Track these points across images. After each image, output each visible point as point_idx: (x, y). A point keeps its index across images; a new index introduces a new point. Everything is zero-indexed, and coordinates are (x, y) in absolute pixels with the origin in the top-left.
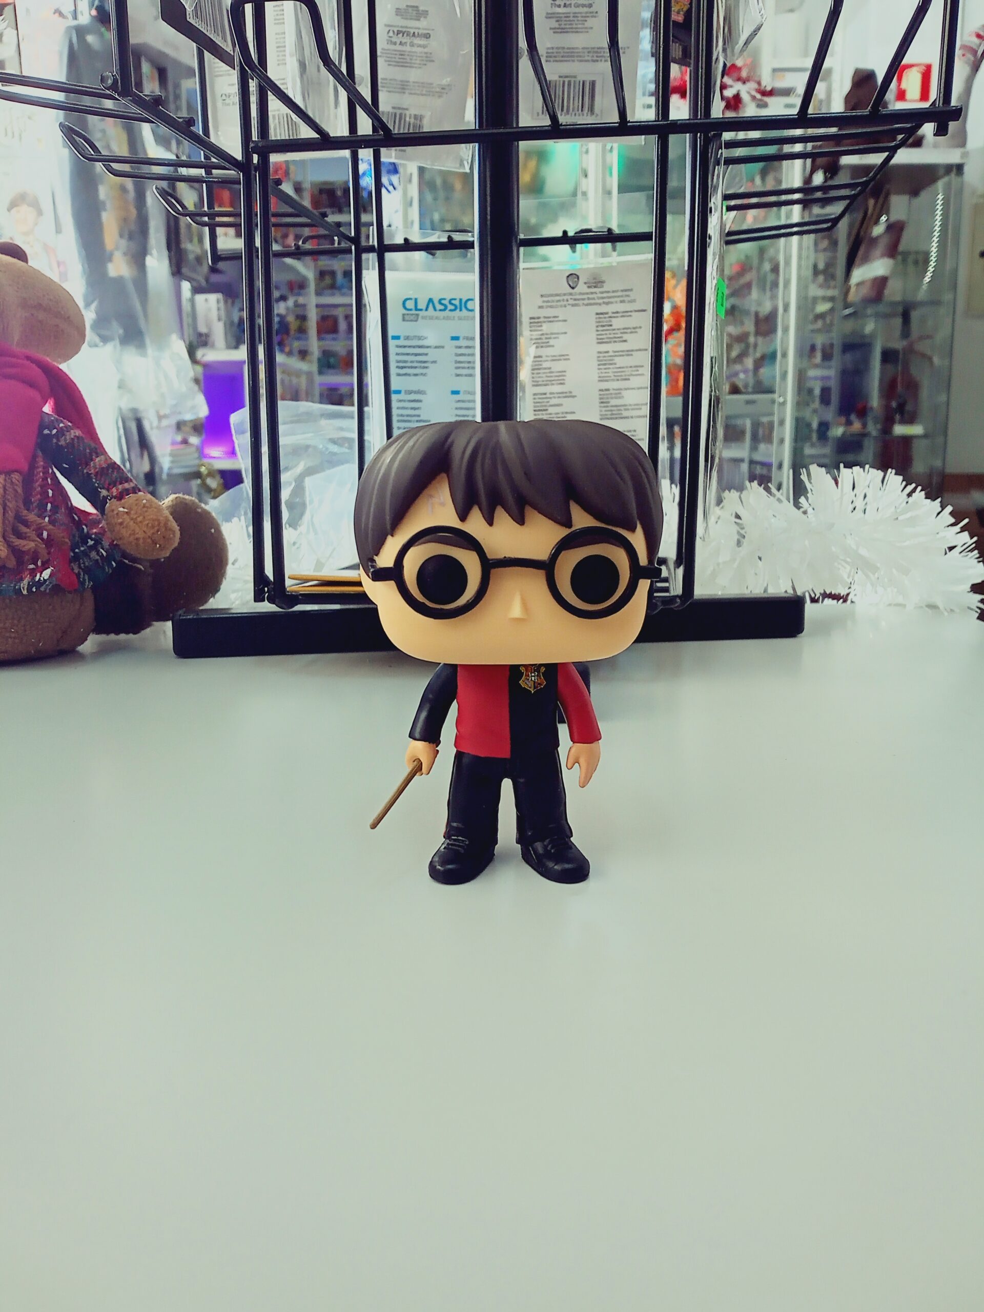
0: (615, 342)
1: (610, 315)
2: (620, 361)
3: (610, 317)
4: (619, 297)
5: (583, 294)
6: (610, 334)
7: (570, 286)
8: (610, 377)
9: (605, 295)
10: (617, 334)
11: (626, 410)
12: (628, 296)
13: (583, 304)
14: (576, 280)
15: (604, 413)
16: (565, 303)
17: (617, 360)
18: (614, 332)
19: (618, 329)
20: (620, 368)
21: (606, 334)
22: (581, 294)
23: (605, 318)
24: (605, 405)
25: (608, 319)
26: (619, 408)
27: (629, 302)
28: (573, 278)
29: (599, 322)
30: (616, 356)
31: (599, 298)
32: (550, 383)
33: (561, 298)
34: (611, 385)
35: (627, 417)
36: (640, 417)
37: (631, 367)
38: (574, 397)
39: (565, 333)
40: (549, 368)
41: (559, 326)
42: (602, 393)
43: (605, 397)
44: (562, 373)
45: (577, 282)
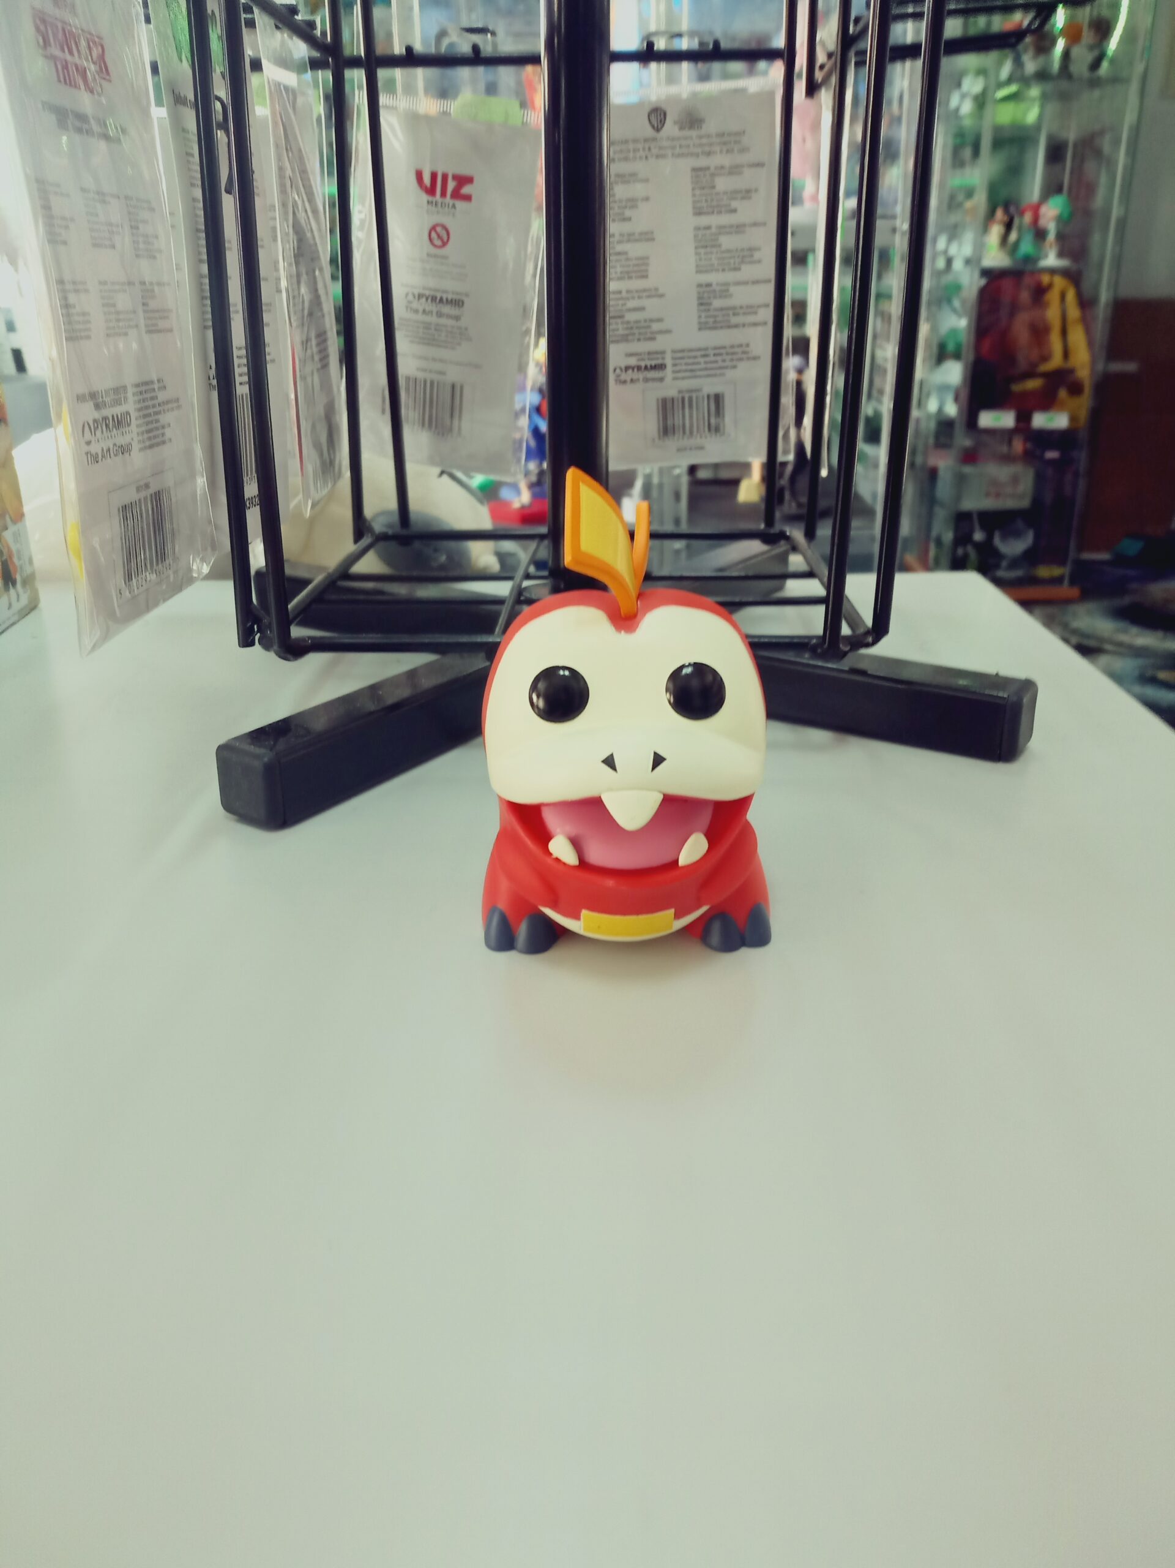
0: (719, 212)
1: (713, 171)
2: (728, 242)
3: (713, 175)
4: (724, 143)
5: (673, 139)
6: (712, 200)
7: (653, 127)
8: (713, 265)
9: (704, 141)
10: (722, 200)
11: (734, 314)
12: (739, 142)
13: (673, 154)
14: (662, 116)
15: (703, 320)
16: (647, 153)
17: (722, 239)
18: (719, 197)
19: (725, 193)
20: (727, 252)
21: (706, 201)
22: (668, 138)
23: (705, 175)
24: (706, 307)
25: (709, 178)
26: (724, 312)
27: (739, 151)
28: (657, 115)
29: (697, 182)
30: (720, 234)
31: (696, 146)
32: (627, 275)
33: (640, 146)
34: (713, 278)
35: (736, 326)
36: (755, 324)
37: (742, 250)
38: (662, 296)
39: (647, 199)
40: (626, 253)
41: (638, 190)
42: (701, 290)
43: (705, 296)
44: (644, 261)
45: (663, 122)
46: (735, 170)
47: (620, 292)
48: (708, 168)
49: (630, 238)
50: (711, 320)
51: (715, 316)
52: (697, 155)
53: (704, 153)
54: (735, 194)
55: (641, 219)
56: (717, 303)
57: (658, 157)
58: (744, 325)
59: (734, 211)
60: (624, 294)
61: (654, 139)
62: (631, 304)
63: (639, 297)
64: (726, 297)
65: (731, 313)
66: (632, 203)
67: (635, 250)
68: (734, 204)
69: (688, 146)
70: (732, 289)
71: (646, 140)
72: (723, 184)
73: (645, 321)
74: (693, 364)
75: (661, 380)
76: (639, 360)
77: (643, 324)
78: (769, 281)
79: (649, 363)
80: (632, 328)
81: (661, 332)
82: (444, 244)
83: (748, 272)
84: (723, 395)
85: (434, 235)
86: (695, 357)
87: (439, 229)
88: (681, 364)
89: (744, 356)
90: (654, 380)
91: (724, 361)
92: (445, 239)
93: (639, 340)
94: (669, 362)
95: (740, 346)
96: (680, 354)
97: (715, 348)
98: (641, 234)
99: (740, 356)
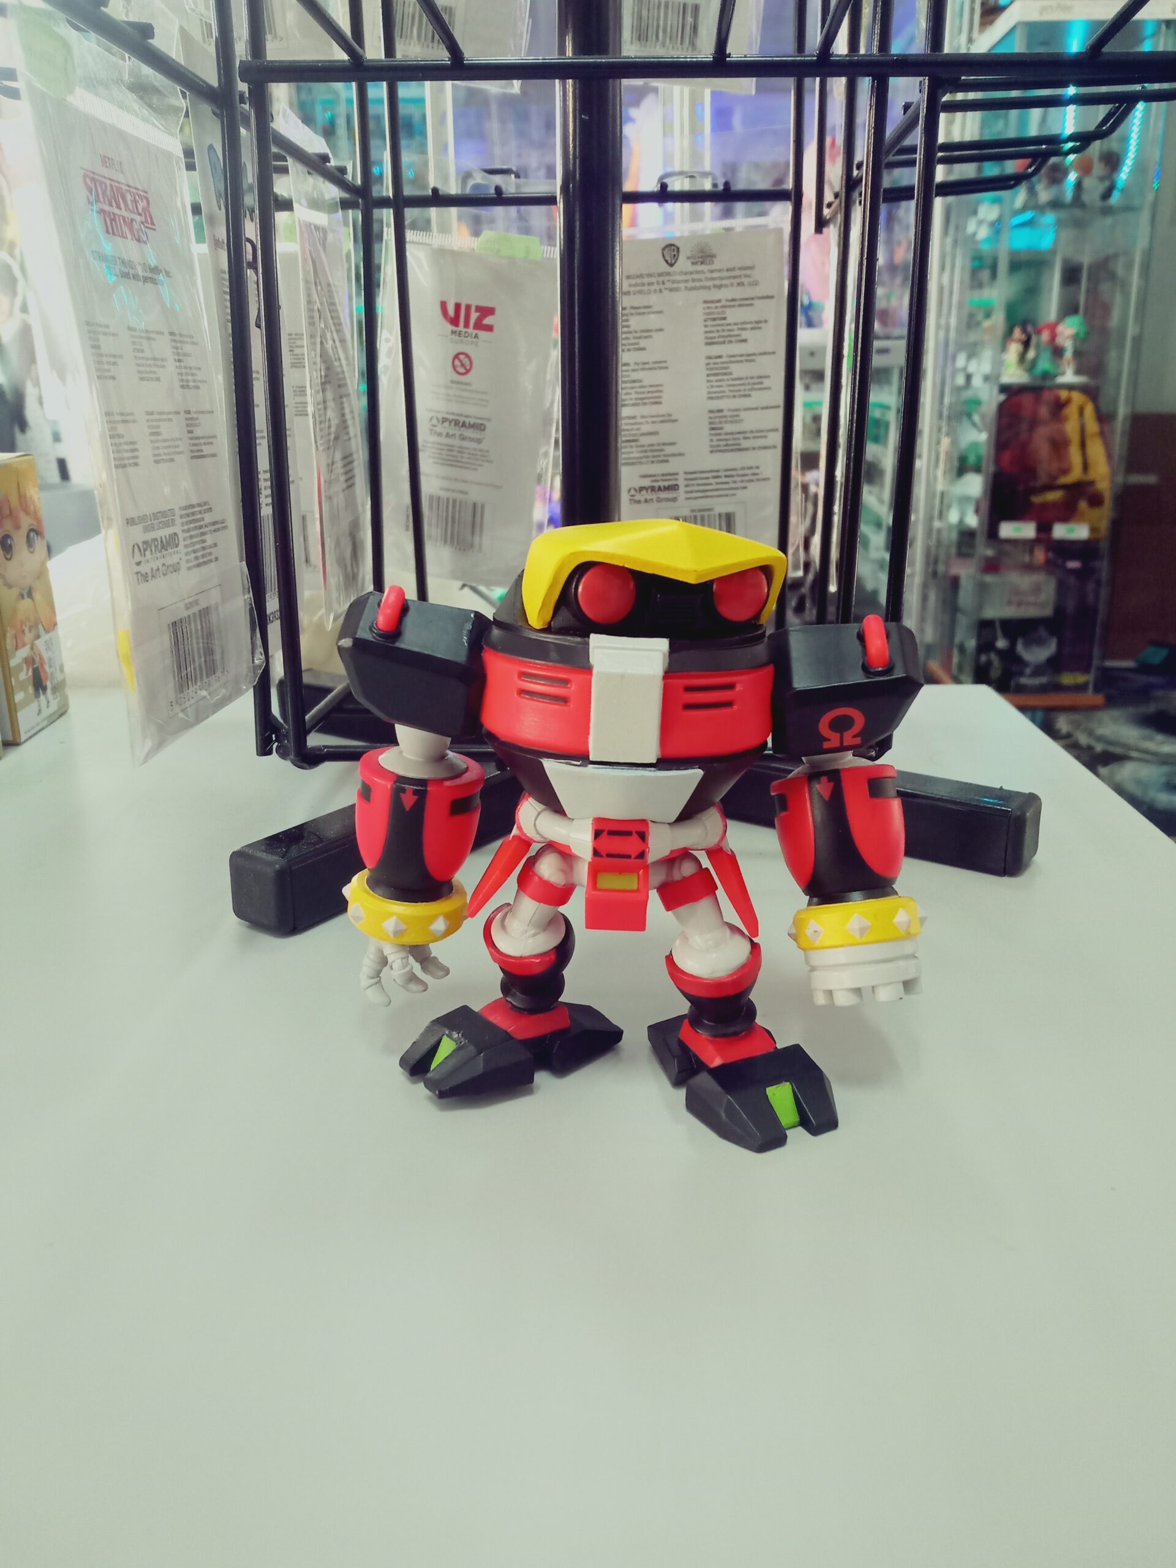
0: (730, 342)
1: (723, 303)
2: (738, 370)
3: (725, 307)
4: (735, 277)
5: (686, 273)
6: (723, 331)
7: (666, 261)
8: (724, 392)
9: (715, 275)
10: (731, 331)
11: (745, 438)
12: (747, 276)
13: (686, 288)
14: (675, 253)
15: (715, 443)
16: (662, 287)
17: (733, 368)
18: (729, 328)
19: (735, 324)
20: (737, 379)
22: (683, 273)
23: (716, 308)
24: (719, 431)
25: (720, 310)
26: (736, 436)
27: (750, 284)
28: (671, 251)
29: (708, 314)
30: (731, 362)
31: (707, 279)
32: (641, 402)
33: (653, 280)
34: (723, 404)
35: (746, 449)
36: (765, 448)
37: (752, 378)
38: (676, 421)
39: (661, 330)
40: (640, 381)
41: (652, 321)
42: (712, 415)
43: (716, 422)
44: (657, 388)
45: (676, 257)
46: (746, 302)
47: (634, 417)
48: (719, 301)
49: (645, 366)
50: (724, 443)
51: (726, 440)
52: (709, 288)
53: (715, 286)
54: (742, 325)
55: (656, 348)
56: (729, 428)
57: (671, 290)
58: (754, 449)
59: (745, 341)
60: (639, 420)
61: (668, 274)
62: (645, 428)
63: (653, 422)
64: (737, 422)
65: (740, 436)
66: (647, 333)
67: (648, 378)
68: (745, 335)
69: (700, 280)
70: (743, 415)
71: (660, 275)
72: (734, 315)
73: (659, 444)
74: (706, 484)
75: (674, 500)
76: (653, 481)
77: (656, 448)
78: (778, 407)
79: (662, 484)
80: (645, 451)
81: (673, 455)
82: (468, 371)
83: (758, 398)
84: (734, 513)
85: (457, 362)
86: (707, 478)
87: (462, 357)
88: (693, 485)
89: (754, 478)
90: (667, 500)
91: (735, 482)
92: (468, 368)
93: (653, 462)
94: (681, 482)
95: (751, 468)
96: (691, 475)
97: (726, 470)
98: (655, 363)
99: (750, 477)
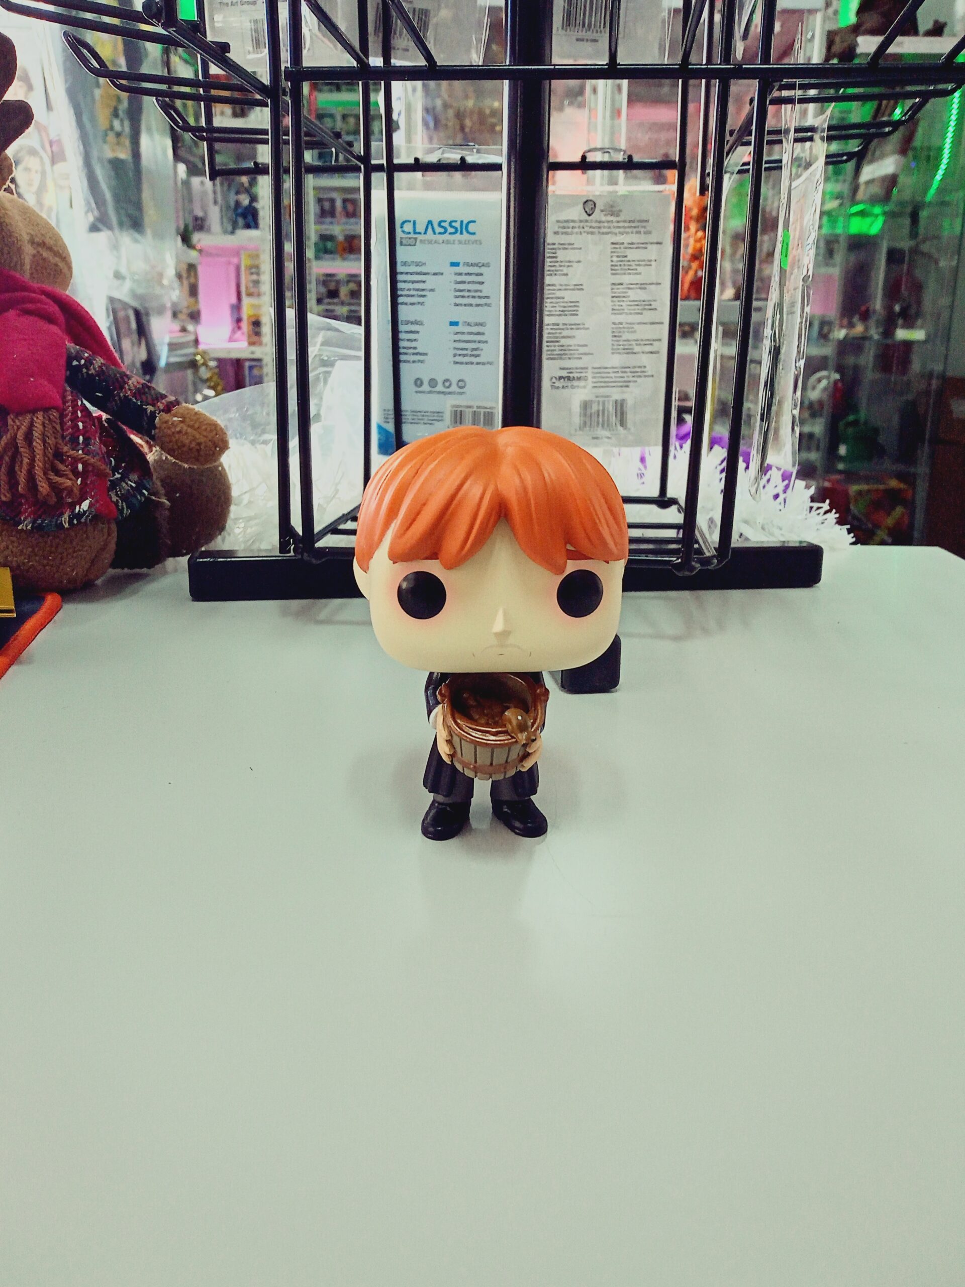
0: (630, 274)
1: (626, 245)
2: (634, 295)
3: (626, 248)
4: (635, 227)
5: (600, 222)
6: (624, 265)
7: (587, 213)
8: (623, 310)
9: (621, 224)
10: (630, 266)
11: (637, 345)
12: (644, 227)
13: (599, 232)
14: (593, 206)
15: (615, 347)
16: (582, 230)
17: (630, 292)
18: (629, 263)
19: (634, 261)
20: (634, 301)
21: (621, 265)
22: (596, 221)
23: (620, 248)
24: (618, 338)
25: (622, 250)
26: (630, 343)
27: (645, 233)
28: (589, 206)
29: (614, 252)
30: (629, 288)
31: (614, 227)
32: (563, 313)
33: (576, 225)
34: (622, 318)
35: (637, 353)
36: (655, 352)
37: (644, 301)
38: (588, 329)
39: (579, 262)
40: (563, 298)
41: (573, 255)
42: (614, 326)
43: (617, 331)
44: (576, 304)
45: (593, 209)
46: (643, 246)
47: (558, 325)
48: (622, 244)
49: (567, 287)
50: (622, 347)
51: (624, 345)
52: (616, 234)
53: (620, 233)
54: (639, 262)
55: (576, 275)
56: (626, 336)
57: (588, 233)
58: (643, 353)
59: (640, 274)
60: (561, 326)
61: (587, 221)
62: (565, 333)
63: (572, 329)
64: (632, 332)
65: (633, 343)
66: (570, 263)
67: (568, 296)
68: (640, 269)
69: (610, 227)
70: (636, 327)
71: (582, 222)
73: (575, 345)
74: (607, 377)
75: (584, 388)
76: (568, 373)
77: (573, 348)
78: (664, 323)
79: (575, 375)
80: (564, 350)
81: (585, 354)
83: (648, 316)
84: (626, 401)
86: (609, 373)
88: (599, 377)
89: (643, 374)
90: (578, 386)
91: (628, 377)
93: (569, 359)
94: (589, 375)
95: (640, 367)
96: (597, 370)
97: (623, 368)
98: (575, 285)
99: (639, 374)
